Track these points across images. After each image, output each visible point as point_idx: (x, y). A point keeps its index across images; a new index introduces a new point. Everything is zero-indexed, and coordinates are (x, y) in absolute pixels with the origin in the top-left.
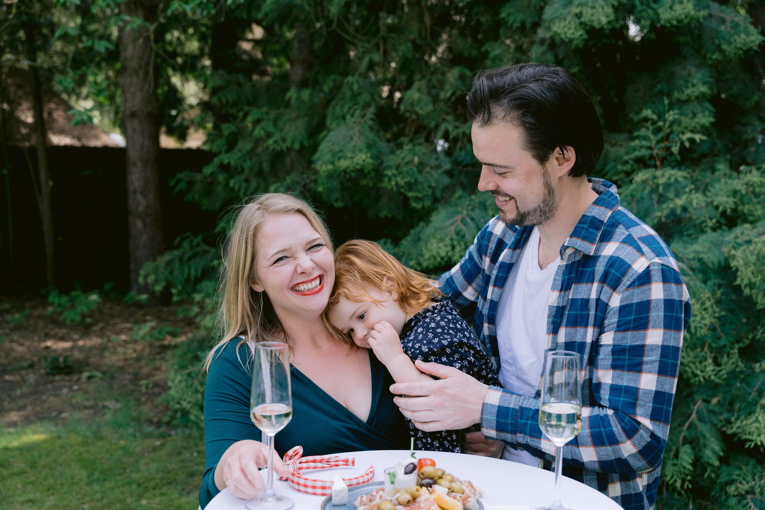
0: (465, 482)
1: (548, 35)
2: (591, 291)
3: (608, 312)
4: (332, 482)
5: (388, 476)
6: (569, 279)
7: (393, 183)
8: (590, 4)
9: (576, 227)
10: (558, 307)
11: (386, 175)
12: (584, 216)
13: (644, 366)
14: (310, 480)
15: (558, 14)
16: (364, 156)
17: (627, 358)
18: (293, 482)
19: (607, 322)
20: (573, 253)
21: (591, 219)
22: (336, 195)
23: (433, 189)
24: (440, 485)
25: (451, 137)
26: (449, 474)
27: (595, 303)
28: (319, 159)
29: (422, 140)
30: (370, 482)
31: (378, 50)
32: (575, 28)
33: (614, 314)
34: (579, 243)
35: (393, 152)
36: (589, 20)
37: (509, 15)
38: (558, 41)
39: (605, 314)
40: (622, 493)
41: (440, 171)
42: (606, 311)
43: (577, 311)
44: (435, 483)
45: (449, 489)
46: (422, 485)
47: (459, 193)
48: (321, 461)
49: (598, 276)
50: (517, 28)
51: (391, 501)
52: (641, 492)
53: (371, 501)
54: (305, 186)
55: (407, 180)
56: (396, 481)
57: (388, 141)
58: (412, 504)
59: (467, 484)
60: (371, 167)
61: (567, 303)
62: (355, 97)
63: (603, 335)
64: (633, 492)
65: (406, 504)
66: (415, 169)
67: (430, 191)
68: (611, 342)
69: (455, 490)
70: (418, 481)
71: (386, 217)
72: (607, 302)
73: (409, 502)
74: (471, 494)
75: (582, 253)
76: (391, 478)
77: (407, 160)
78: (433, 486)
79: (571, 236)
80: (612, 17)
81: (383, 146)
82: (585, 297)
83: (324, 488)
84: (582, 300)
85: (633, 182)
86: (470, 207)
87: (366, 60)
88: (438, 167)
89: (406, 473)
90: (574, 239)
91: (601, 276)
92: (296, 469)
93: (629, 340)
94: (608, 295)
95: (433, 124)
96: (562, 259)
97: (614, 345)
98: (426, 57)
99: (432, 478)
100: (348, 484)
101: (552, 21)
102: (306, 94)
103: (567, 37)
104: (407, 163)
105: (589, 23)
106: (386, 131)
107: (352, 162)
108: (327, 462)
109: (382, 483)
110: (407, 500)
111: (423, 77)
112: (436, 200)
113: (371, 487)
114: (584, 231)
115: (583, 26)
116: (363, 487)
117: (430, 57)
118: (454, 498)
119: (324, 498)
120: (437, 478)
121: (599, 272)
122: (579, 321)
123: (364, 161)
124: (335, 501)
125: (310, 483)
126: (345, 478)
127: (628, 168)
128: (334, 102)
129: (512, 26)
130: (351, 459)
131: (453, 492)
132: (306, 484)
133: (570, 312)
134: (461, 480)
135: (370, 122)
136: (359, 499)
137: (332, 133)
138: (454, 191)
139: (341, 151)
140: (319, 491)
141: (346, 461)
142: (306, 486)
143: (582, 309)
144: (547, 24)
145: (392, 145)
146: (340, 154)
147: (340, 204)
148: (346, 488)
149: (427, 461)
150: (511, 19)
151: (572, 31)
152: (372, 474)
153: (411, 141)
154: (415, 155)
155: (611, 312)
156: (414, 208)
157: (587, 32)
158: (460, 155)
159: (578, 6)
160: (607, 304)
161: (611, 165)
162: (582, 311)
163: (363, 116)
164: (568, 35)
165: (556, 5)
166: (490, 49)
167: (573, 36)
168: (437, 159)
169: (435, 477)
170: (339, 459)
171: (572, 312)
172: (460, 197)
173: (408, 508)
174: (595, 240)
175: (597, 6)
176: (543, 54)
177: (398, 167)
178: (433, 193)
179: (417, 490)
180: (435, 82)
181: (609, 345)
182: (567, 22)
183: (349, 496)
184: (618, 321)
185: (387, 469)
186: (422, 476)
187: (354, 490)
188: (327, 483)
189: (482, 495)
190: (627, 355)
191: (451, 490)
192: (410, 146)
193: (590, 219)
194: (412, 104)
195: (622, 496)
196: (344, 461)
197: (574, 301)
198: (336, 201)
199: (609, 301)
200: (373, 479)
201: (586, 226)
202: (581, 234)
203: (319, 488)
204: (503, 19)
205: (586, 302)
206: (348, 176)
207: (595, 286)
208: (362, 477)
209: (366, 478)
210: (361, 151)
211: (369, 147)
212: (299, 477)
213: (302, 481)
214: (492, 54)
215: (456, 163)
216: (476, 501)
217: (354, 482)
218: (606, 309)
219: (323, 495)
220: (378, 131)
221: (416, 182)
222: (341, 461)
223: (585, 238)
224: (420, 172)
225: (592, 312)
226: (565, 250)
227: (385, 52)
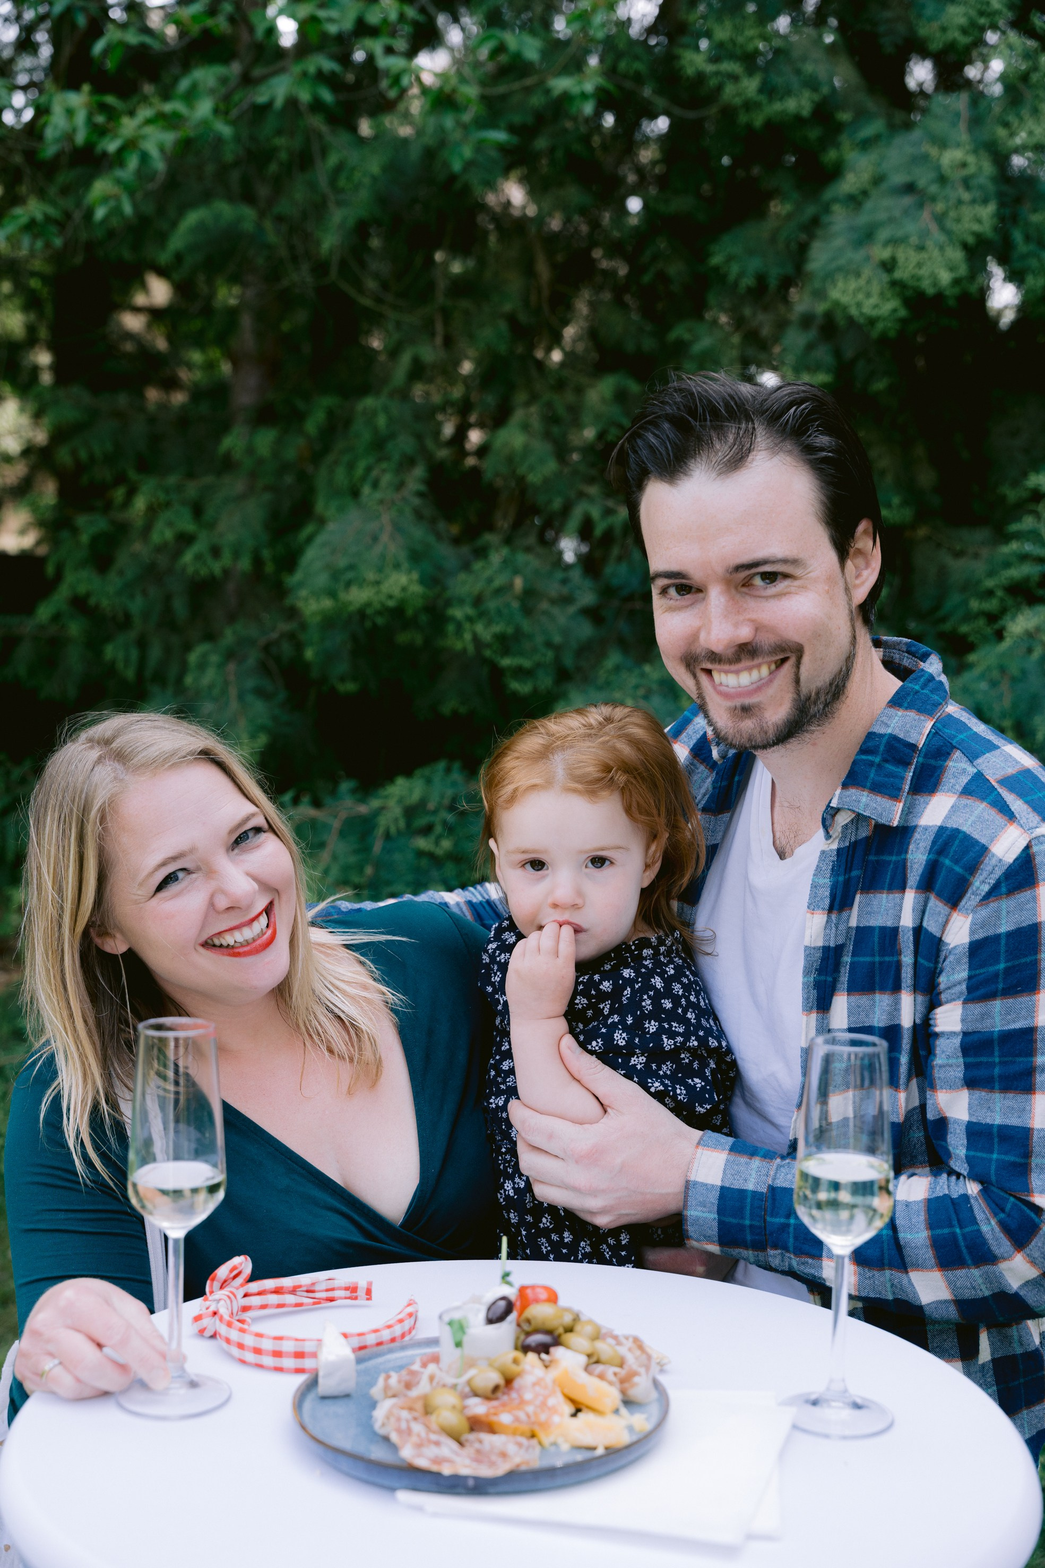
0: (627, 1338)
1: (821, 308)
2: (901, 910)
3: (942, 957)
4: (319, 1340)
5: (448, 1328)
6: (847, 883)
7: (468, 636)
8: (914, 240)
9: (854, 763)
10: (826, 949)
11: (452, 619)
12: (871, 736)
13: (1037, 1076)
14: (269, 1337)
15: (842, 261)
16: (403, 579)
17: (997, 1060)
18: (228, 1341)
19: (943, 980)
20: (852, 821)
21: (888, 743)
22: (342, 667)
23: (557, 649)
24: (567, 1347)
25: (598, 531)
26: (590, 1322)
27: (911, 938)
28: (301, 584)
29: (532, 540)
30: (407, 1338)
31: (433, 334)
32: (882, 294)
33: (958, 961)
34: (864, 799)
35: (466, 566)
36: (913, 277)
37: (730, 259)
38: (841, 322)
39: (937, 962)
40: (992, 1354)
41: (572, 609)
42: (938, 956)
43: (873, 955)
44: (557, 1342)
45: (589, 1356)
46: (526, 1349)
47: (614, 658)
48: (294, 1291)
49: (914, 874)
50: (750, 290)
51: (454, 1387)
52: (1037, 1350)
53: (408, 1386)
54: (267, 648)
55: (497, 628)
56: (466, 1340)
57: (456, 541)
58: (504, 1393)
59: (629, 1343)
60: (419, 603)
61: (847, 937)
62: (379, 445)
63: (939, 1010)
64: (1019, 1351)
65: (489, 1394)
66: (515, 605)
67: (550, 655)
68: (957, 1027)
69: (603, 1357)
70: (517, 1338)
71: (455, 713)
72: (938, 935)
73: (496, 1389)
74: (641, 1366)
75: (873, 822)
76: (454, 1334)
77: (497, 583)
78: (552, 1350)
79: (845, 786)
80: (963, 270)
81: (446, 553)
82: (889, 923)
83: (299, 1355)
84: (883, 929)
85: (1005, 634)
86: (641, 692)
87: (405, 359)
88: (566, 600)
89: (490, 1321)
90: (853, 792)
91: (922, 875)
92: (235, 1311)
93: (997, 1019)
94: (941, 920)
95: (557, 504)
96: (828, 836)
97: (965, 1034)
98: (539, 354)
99: (549, 1332)
100: (357, 1345)
101: (830, 276)
102: (265, 440)
103: (862, 314)
104: (499, 591)
105: (911, 283)
106: (449, 519)
107: (378, 593)
108: (308, 1291)
109: (435, 1342)
110: (491, 1385)
111: (534, 398)
112: (563, 675)
113: (410, 1352)
114: (873, 771)
115: (898, 289)
116: (391, 1351)
117: (549, 350)
118: (601, 1377)
119: (301, 1379)
120: (561, 1330)
121: (916, 866)
122: (877, 979)
123: (404, 589)
124: (325, 1386)
125: (267, 1345)
126: (348, 1330)
127: (992, 605)
128: (330, 458)
129: (736, 284)
130: (363, 1285)
131: (597, 1362)
132: (258, 1346)
133: (856, 959)
134: (617, 1332)
135: (417, 501)
136: (381, 1382)
137: (331, 526)
138: (603, 655)
139: (351, 567)
140: (289, 1363)
141: (353, 1290)
142: (258, 1351)
143: (883, 952)
144: (817, 284)
145: (465, 550)
146: (350, 575)
147: (350, 687)
148: (352, 1356)
149: (539, 1290)
150: (734, 269)
151: (873, 300)
152: (413, 1319)
153: (508, 541)
154: (516, 572)
155: (951, 958)
156: (515, 694)
157: (907, 302)
158: (616, 572)
159: (887, 243)
160: (940, 939)
161: (955, 599)
162: (883, 956)
163: (400, 486)
164: (867, 309)
165: (839, 242)
166: (687, 336)
167: (875, 313)
168: (565, 581)
169: (556, 1329)
170: (336, 1284)
171: (862, 959)
172: (617, 669)
173: (495, 1403)
174: (900, 789)
175: (929, 244)
176: (810, 347)
177: (478, 601)
178: (557, 659)
179: (516, 1361)
180: (561, 410)
181: (955, 1033)
182: (862, 282)
183: (359, 1373)
184: (970, 978)
185: (448, 1311)
186: (526, 1327)
187: (370, 1358)
188: (307, 1343)
189: (666, 1367)
190: (996, 1053)
191: (594, 1359)
192: (505, 551)
193: (884, 740)
194: (510, 460)
195: (994, 1361)
196: (347, 1289)
197: (862, 933)
198: (342, 679)
199: (943, 933)
200: (414, 1332)
201: (877, 760)
202: (867, 777)
203: (288, 1355)
204: (716, 269)
205: (891, 934)
206: (368, 624)
207: (910, 897)
208: (389, 1327)
209: (398, 1330)
210: (397, 566)
211: (416, 556)
212: (242, 1331)
213: (249, 1340)
214: (697, 348)
215: (608, 592)
216: (650, 1384)
217: (371, 1339)
218: (938, 951)
219: (299, 1371)
220: (433, 521)
221: (518, 635)
222: (340, 1289)
223: (876, 789)
224: (527, 611)
225: (907, 959)
226: (833, 816)
227: (448, 342)
